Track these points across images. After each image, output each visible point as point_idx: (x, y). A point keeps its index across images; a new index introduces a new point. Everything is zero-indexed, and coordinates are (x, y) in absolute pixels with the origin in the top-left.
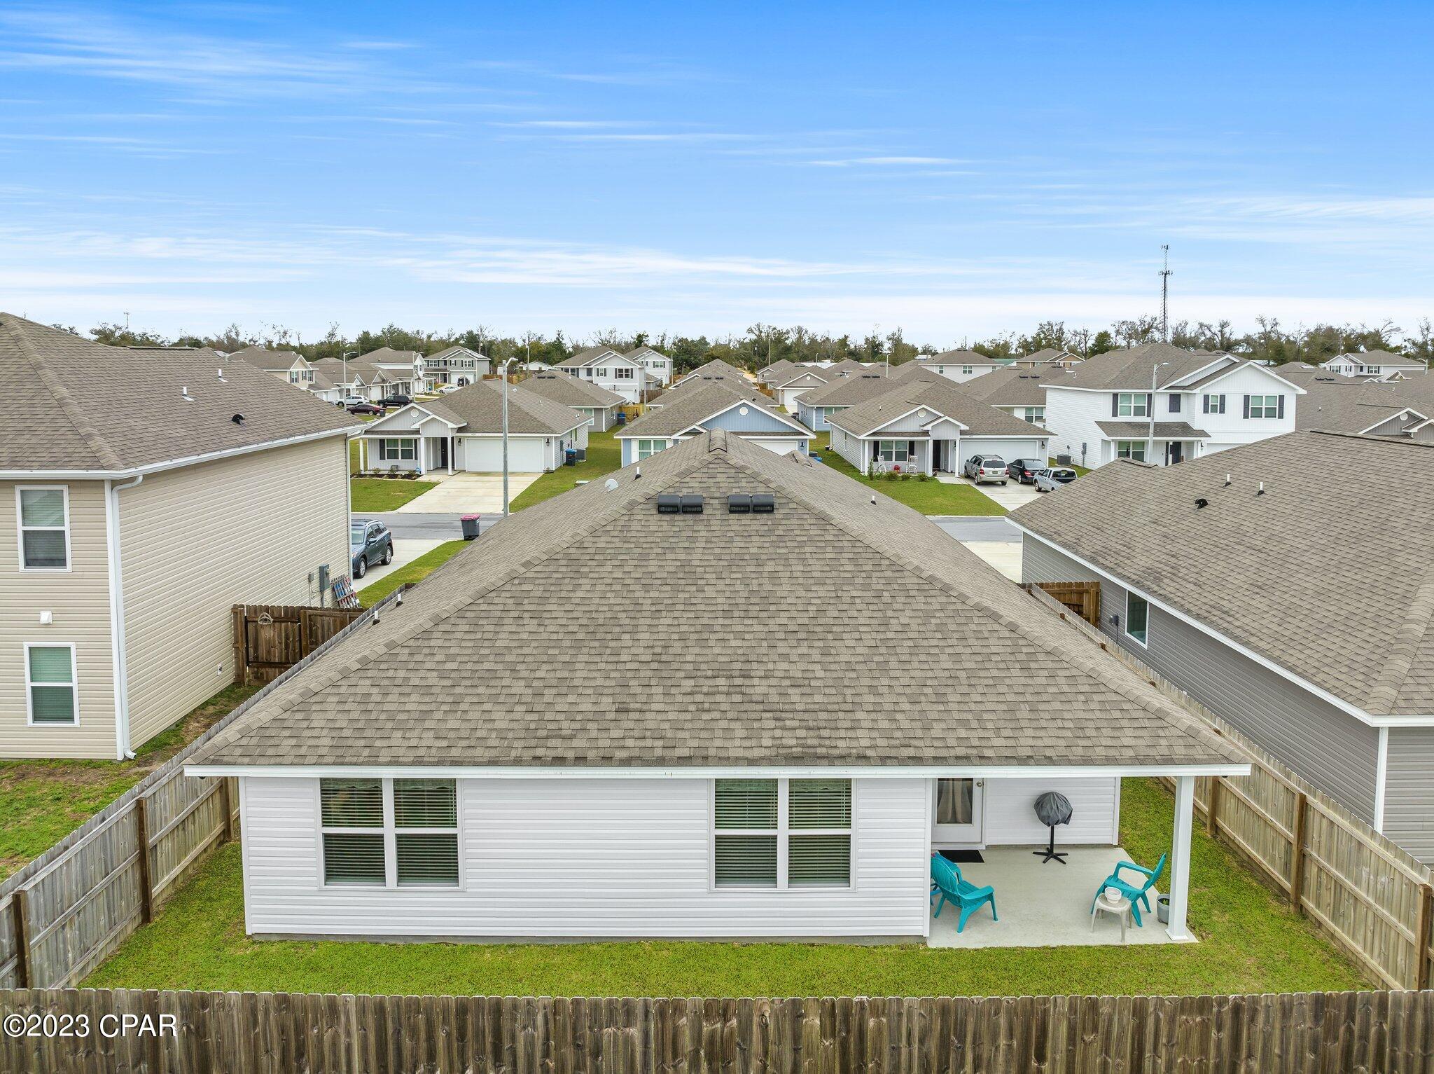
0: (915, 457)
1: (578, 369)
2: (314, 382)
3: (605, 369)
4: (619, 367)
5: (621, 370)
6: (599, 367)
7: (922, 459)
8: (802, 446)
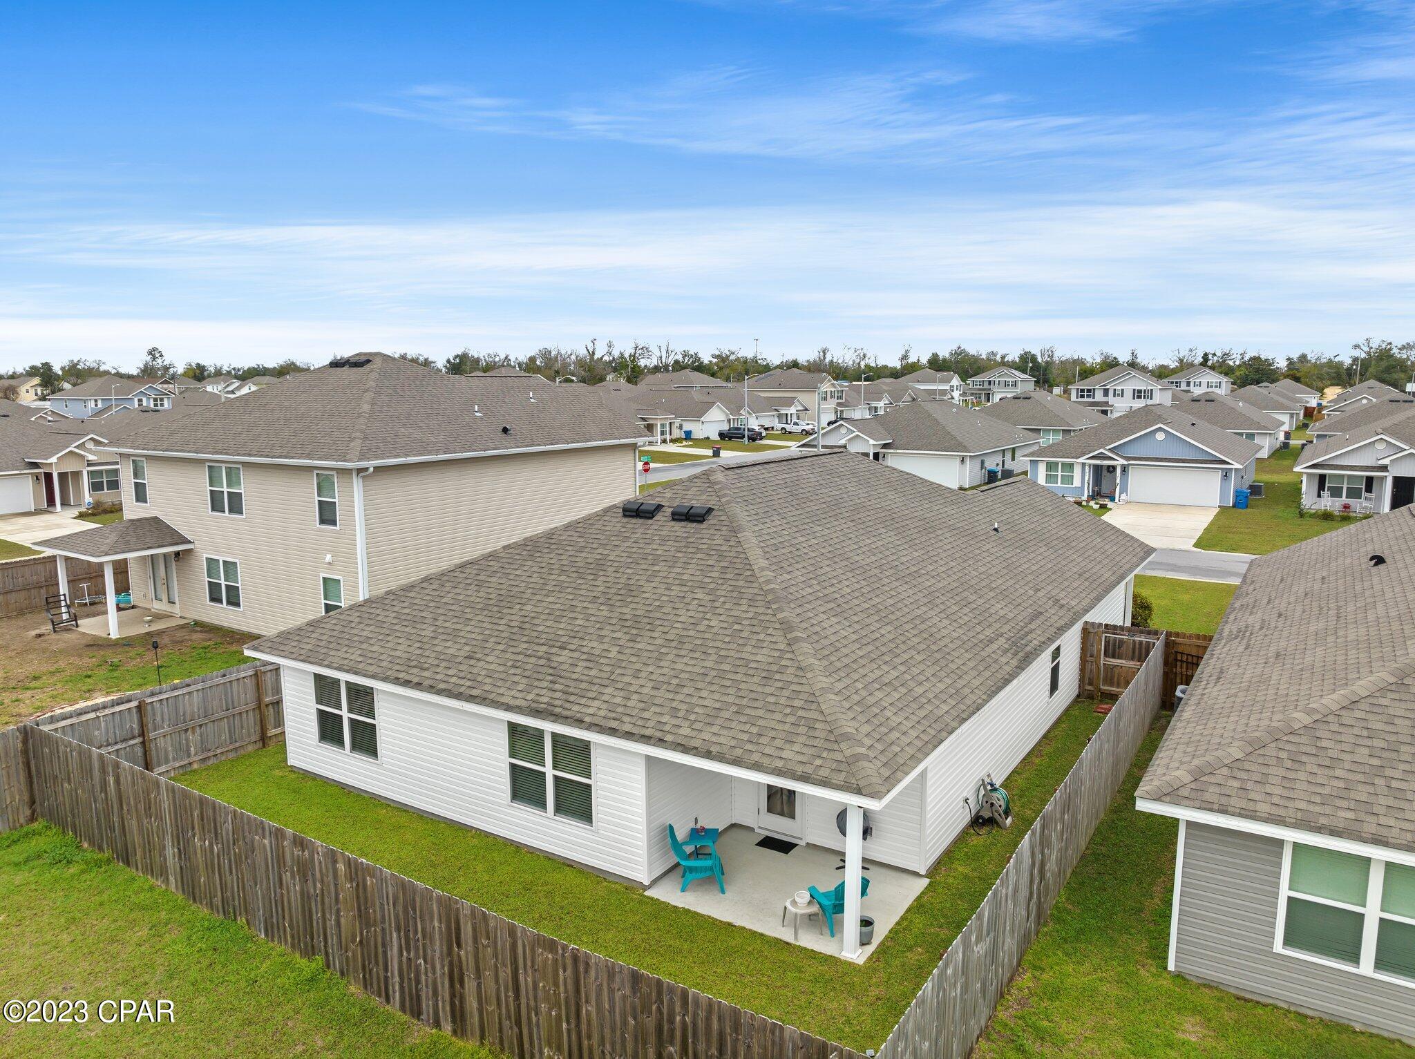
0: (1373, 495)
1: (1094, 389)
2: (844, 401)
3: (1123, 390)
4: (1137, 388)
5: (1139, 391)
6: (1117, 388)
7: (1379, 498)
8: (1226, 476)
